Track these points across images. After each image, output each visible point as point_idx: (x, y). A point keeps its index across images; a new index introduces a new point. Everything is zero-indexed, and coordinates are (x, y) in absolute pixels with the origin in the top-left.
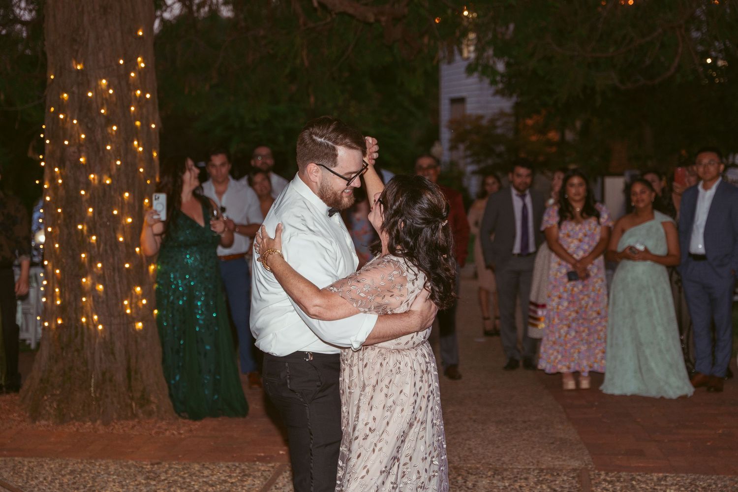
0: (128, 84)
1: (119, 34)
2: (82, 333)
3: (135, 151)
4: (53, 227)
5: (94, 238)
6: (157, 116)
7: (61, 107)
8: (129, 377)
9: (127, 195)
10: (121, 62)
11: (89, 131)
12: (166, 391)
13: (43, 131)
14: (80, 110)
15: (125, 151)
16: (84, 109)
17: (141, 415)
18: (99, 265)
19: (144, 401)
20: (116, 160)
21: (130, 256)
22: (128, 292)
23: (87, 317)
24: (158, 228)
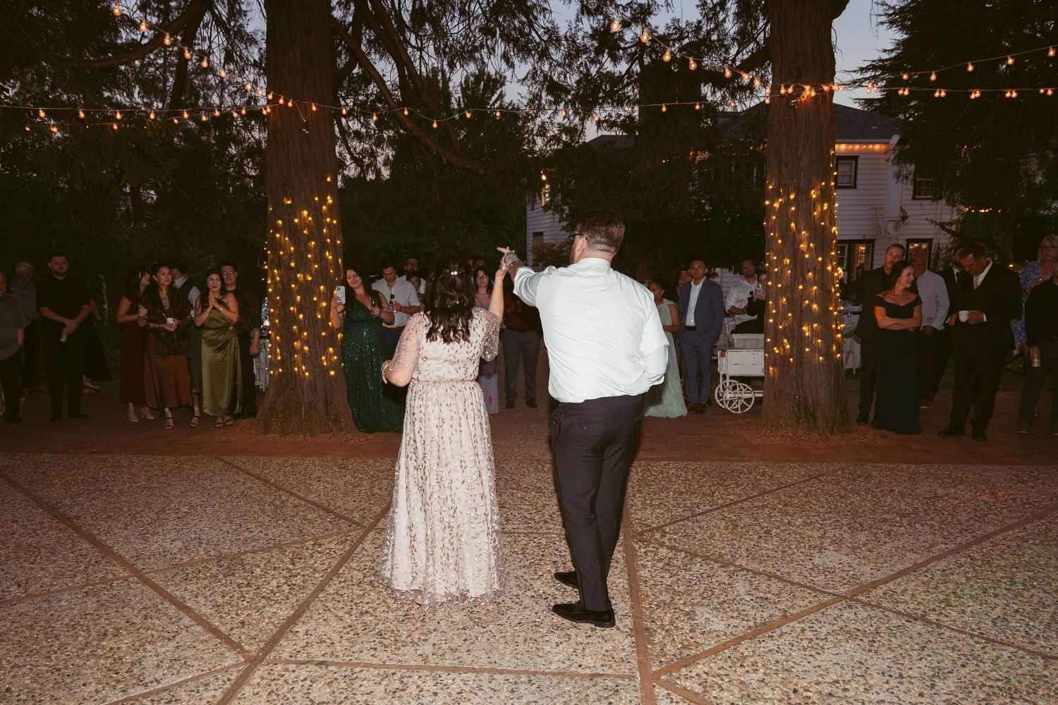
0: (321, 214)
1: (314, 180)
2: (296, 377)
3: (328, 259)
4: (274, 309)
5: (301, 316)
6: (341, 236)
7: (277, 229)
8: (326, 405)
9: (322, 287)
10: (317, 199)
11: (295, 245)
12: (351, 416)
13: (266, 246)
14: (290, 231)
15: (320, 258)
16: (292, 231)
17: (335, 431)
18: (305, 334)
19: (337, 421)
20: (315, 264)
21: (326, 327)
22: (325, 352)
23: (298, 368)
24: (340, 308)
